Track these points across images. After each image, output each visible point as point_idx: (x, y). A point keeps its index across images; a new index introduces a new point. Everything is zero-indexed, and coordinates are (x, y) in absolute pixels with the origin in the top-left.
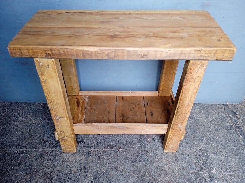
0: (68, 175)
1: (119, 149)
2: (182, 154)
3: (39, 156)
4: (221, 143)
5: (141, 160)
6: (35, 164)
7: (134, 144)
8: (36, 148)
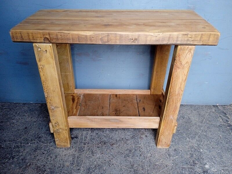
0: (61, 168)
1: (113, 144)
2: (175, 150)
3: (33, 151)
4: (213, 140)
5: (133, 156)
6: (28, 158)
7: (127, 140)
8: (31, 143)
